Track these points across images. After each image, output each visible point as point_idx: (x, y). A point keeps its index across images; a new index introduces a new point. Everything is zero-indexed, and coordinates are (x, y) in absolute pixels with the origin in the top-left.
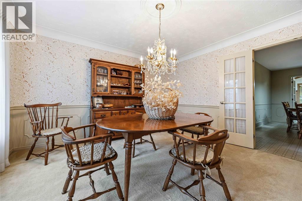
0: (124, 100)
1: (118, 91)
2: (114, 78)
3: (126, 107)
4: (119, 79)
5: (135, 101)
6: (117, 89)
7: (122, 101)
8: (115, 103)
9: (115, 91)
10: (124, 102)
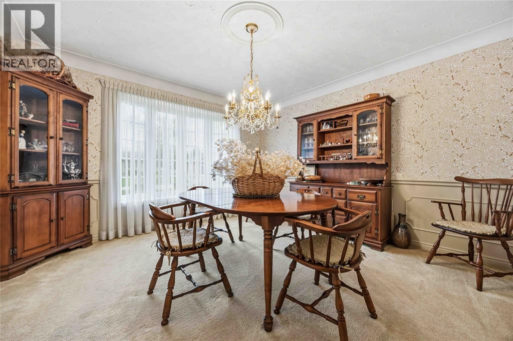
0: (350, 170)
1: (339, 154)
2: (334, 134)
3: (348, 183)
4: (341, 133)
5: (375, 172)
6: (337, 151)
7: (347, 171)
8: (335, 174)
9: (335, 154)
10: (350, 174)
